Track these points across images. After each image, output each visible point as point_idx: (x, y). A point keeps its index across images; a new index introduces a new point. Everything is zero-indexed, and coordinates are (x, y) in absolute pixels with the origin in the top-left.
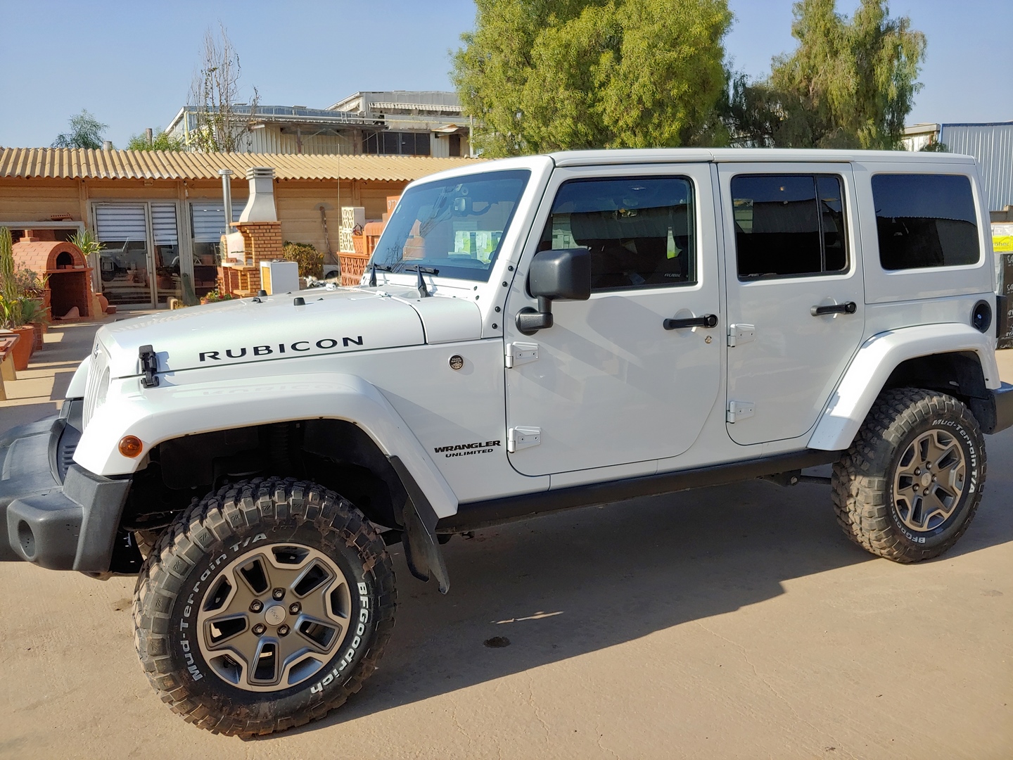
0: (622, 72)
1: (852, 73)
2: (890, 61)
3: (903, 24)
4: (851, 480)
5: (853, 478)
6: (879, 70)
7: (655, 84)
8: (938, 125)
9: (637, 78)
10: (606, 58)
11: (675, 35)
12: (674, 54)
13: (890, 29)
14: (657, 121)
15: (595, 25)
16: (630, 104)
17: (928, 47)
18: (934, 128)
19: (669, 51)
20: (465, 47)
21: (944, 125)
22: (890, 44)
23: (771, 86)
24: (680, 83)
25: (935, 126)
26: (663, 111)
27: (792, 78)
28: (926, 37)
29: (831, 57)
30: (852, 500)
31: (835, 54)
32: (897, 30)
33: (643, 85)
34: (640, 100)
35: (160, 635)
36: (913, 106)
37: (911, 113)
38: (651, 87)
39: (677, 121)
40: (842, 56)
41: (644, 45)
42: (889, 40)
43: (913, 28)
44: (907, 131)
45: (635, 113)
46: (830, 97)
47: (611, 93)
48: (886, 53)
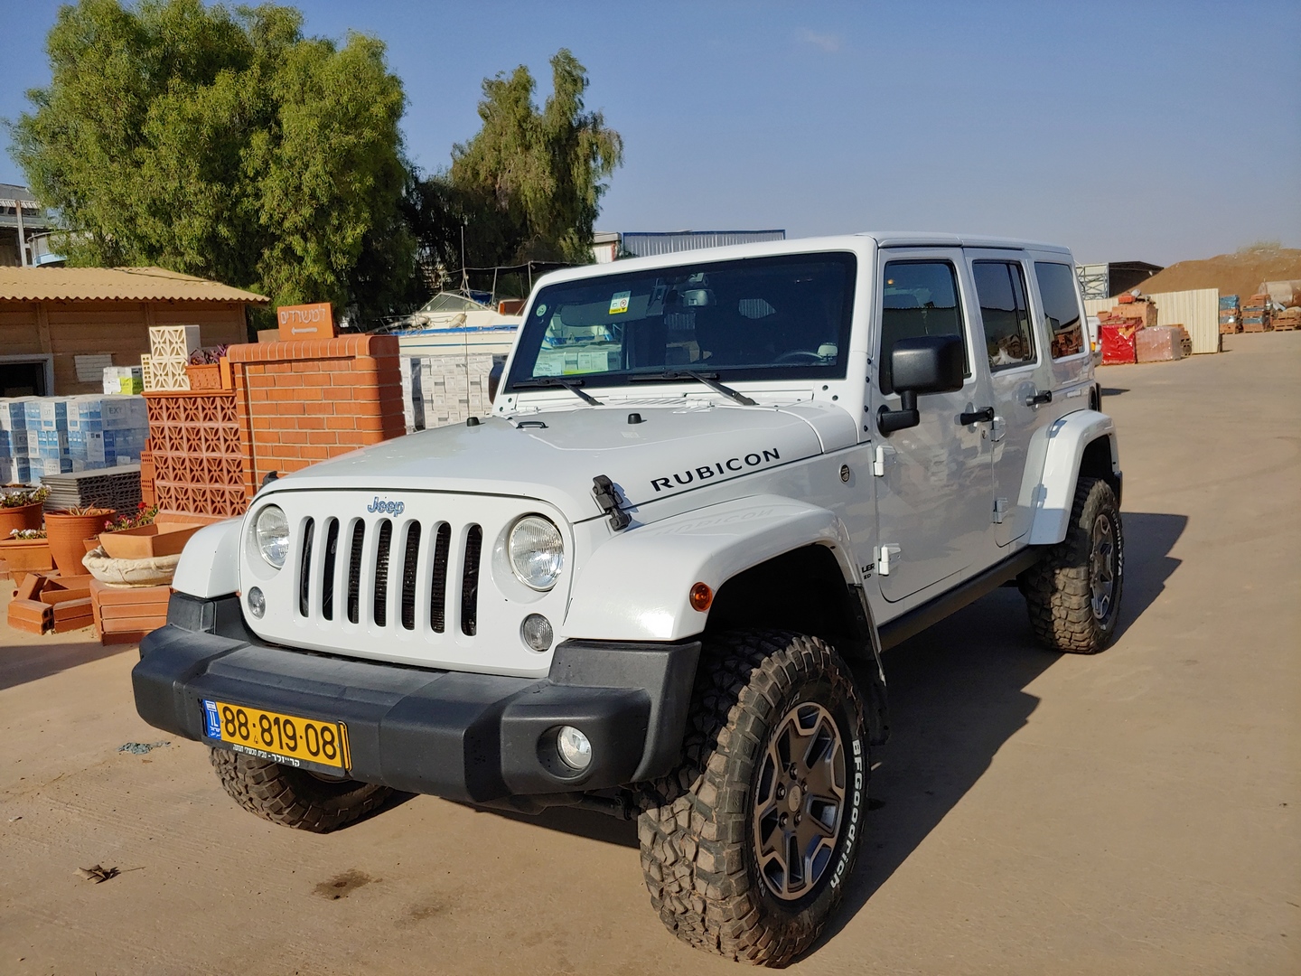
0: (285, 158)
1: (547, 173)
2: (586, 162)
3: (596, 120)
4: (1055, 574)
5: (1058, 571)
6: (576, 170)
7: (331, 174)
8: (619, 234)
9: (307, 166)
10: (259, 139)
11: (352, 114)
12: (351, 139)
13: (582, 124)
14: (337, 222)
15: (237, 94)
16: (300, 200)
17: (625, 149)
18: (615, 237)
19: (347, 134)
20: (33, 110)
21: (625, 234)
22: (586, 141)
23: (451, 181)
24: (364, 175)
25: (616, 235)
26: (343, 210)
27: (476, 174)
28: (622, 138)
29: (522, 152)
30: (1058, 595)
31: (528, 148)
32: (590, 127)
33: (315, 174)
34: (313, 196)
35: (738, 844)
36: (600, 212)
37: (599, 218)
38: (326, 178)
39: (363, 222)
40: (535, 152)
41: (313, 124)
42: (584, 137)
43: (608, 125)
44: (597, 239)
45: (307, 211)
46: (523, 198)
47: (272, 185)
48: (582, 151)
